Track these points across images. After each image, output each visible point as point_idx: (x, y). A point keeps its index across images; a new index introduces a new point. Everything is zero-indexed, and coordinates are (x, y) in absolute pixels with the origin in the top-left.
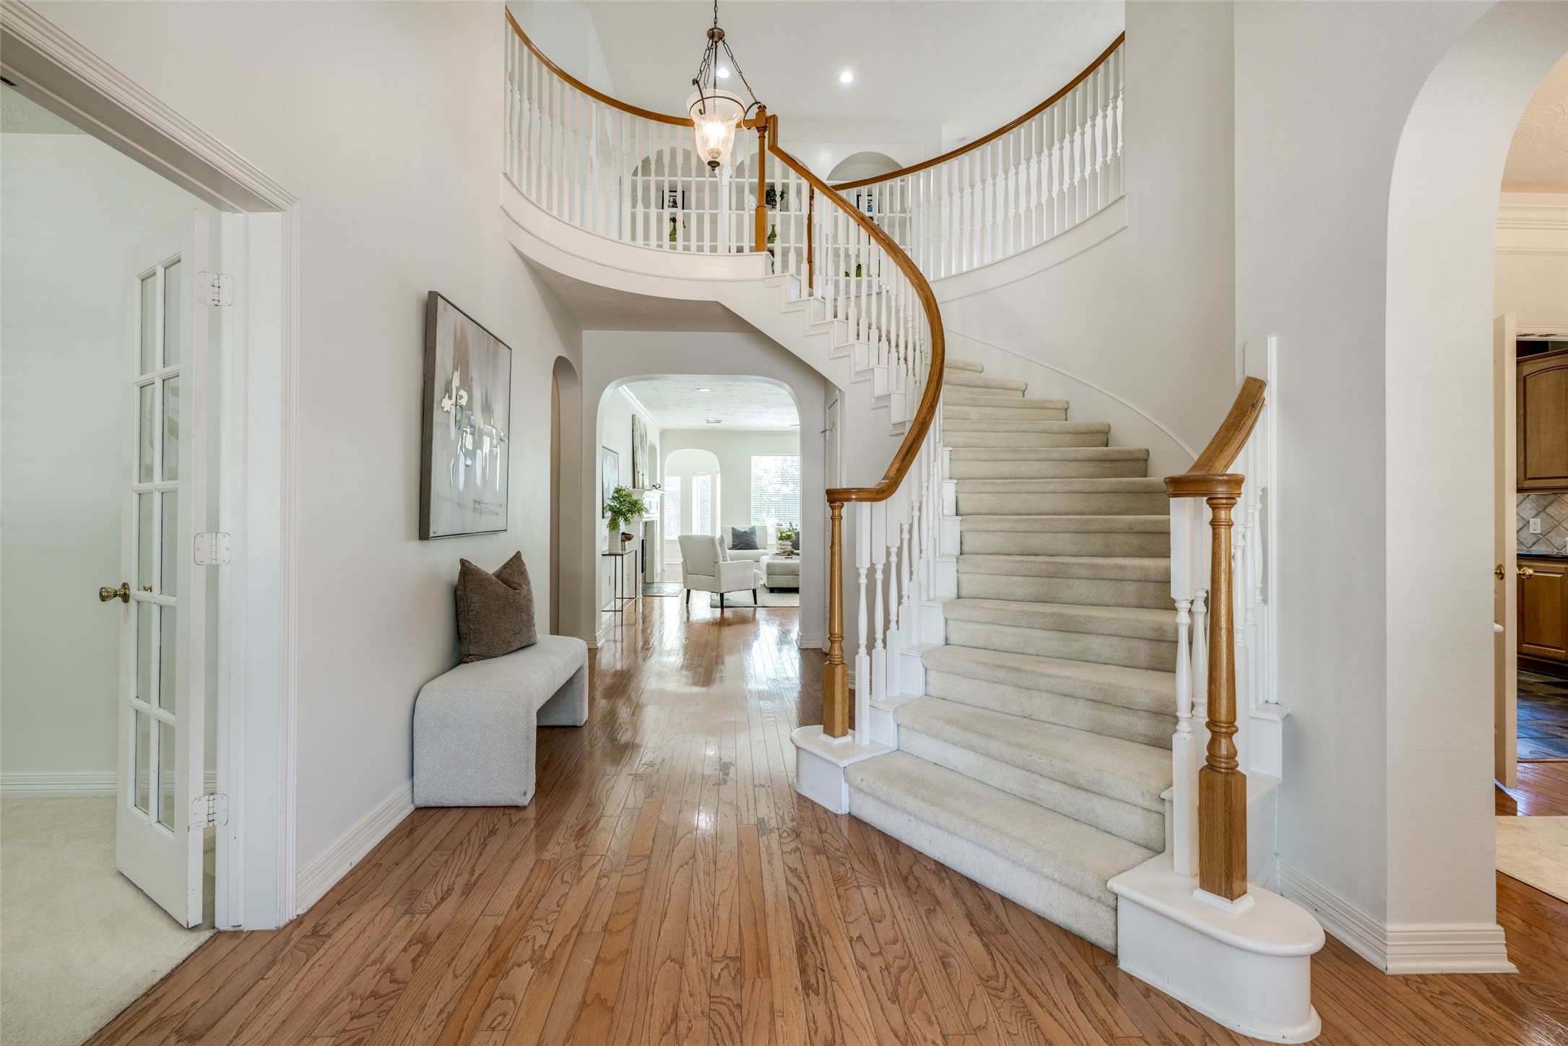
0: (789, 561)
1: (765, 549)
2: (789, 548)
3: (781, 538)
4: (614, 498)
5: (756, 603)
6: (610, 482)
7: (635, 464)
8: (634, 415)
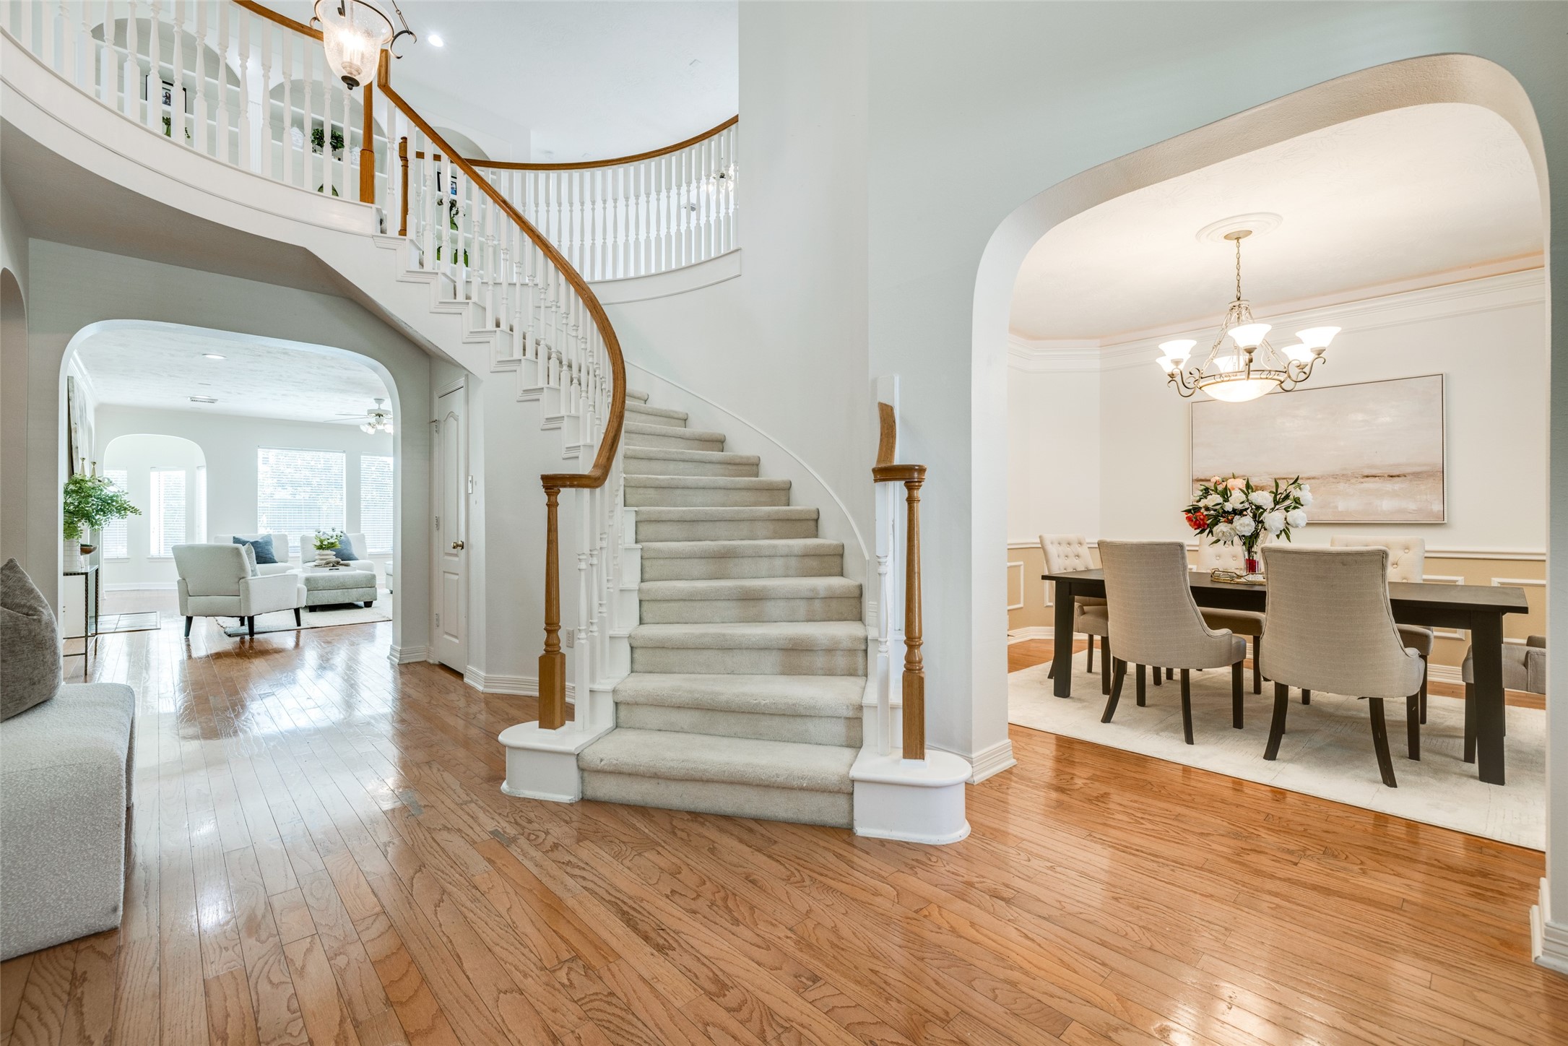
0: (335, 573)
1: (286, 562)
2: (334, 559)
3: (321, 547)
5: (299, 624)
7: (74, 447)
8: (73, 377)
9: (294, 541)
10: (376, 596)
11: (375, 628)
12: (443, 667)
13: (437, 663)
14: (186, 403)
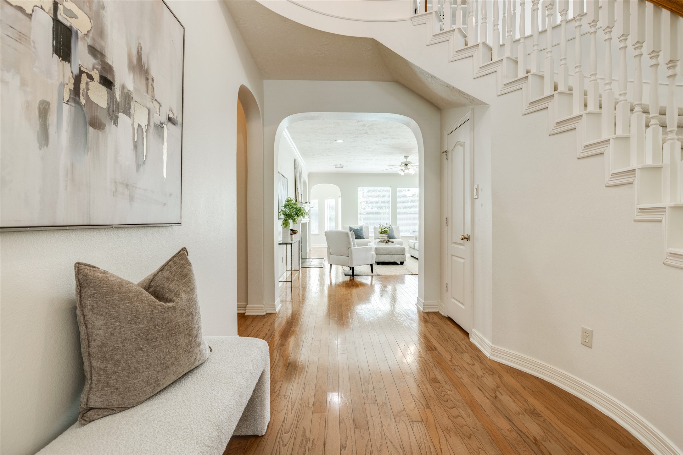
0: (387, 246)
1: (368, 238)
2: (386, 239)
3: (381, 233)
4: (285, 206)
5: (372, 272)
6: (283, 196)
7: (296, 188)
8: (296, 159)
9: (371, 230)
10: (405, 259)
11: (404, 277)
12: (450, 319)
13: (447, 316)
14: (332, 169)
